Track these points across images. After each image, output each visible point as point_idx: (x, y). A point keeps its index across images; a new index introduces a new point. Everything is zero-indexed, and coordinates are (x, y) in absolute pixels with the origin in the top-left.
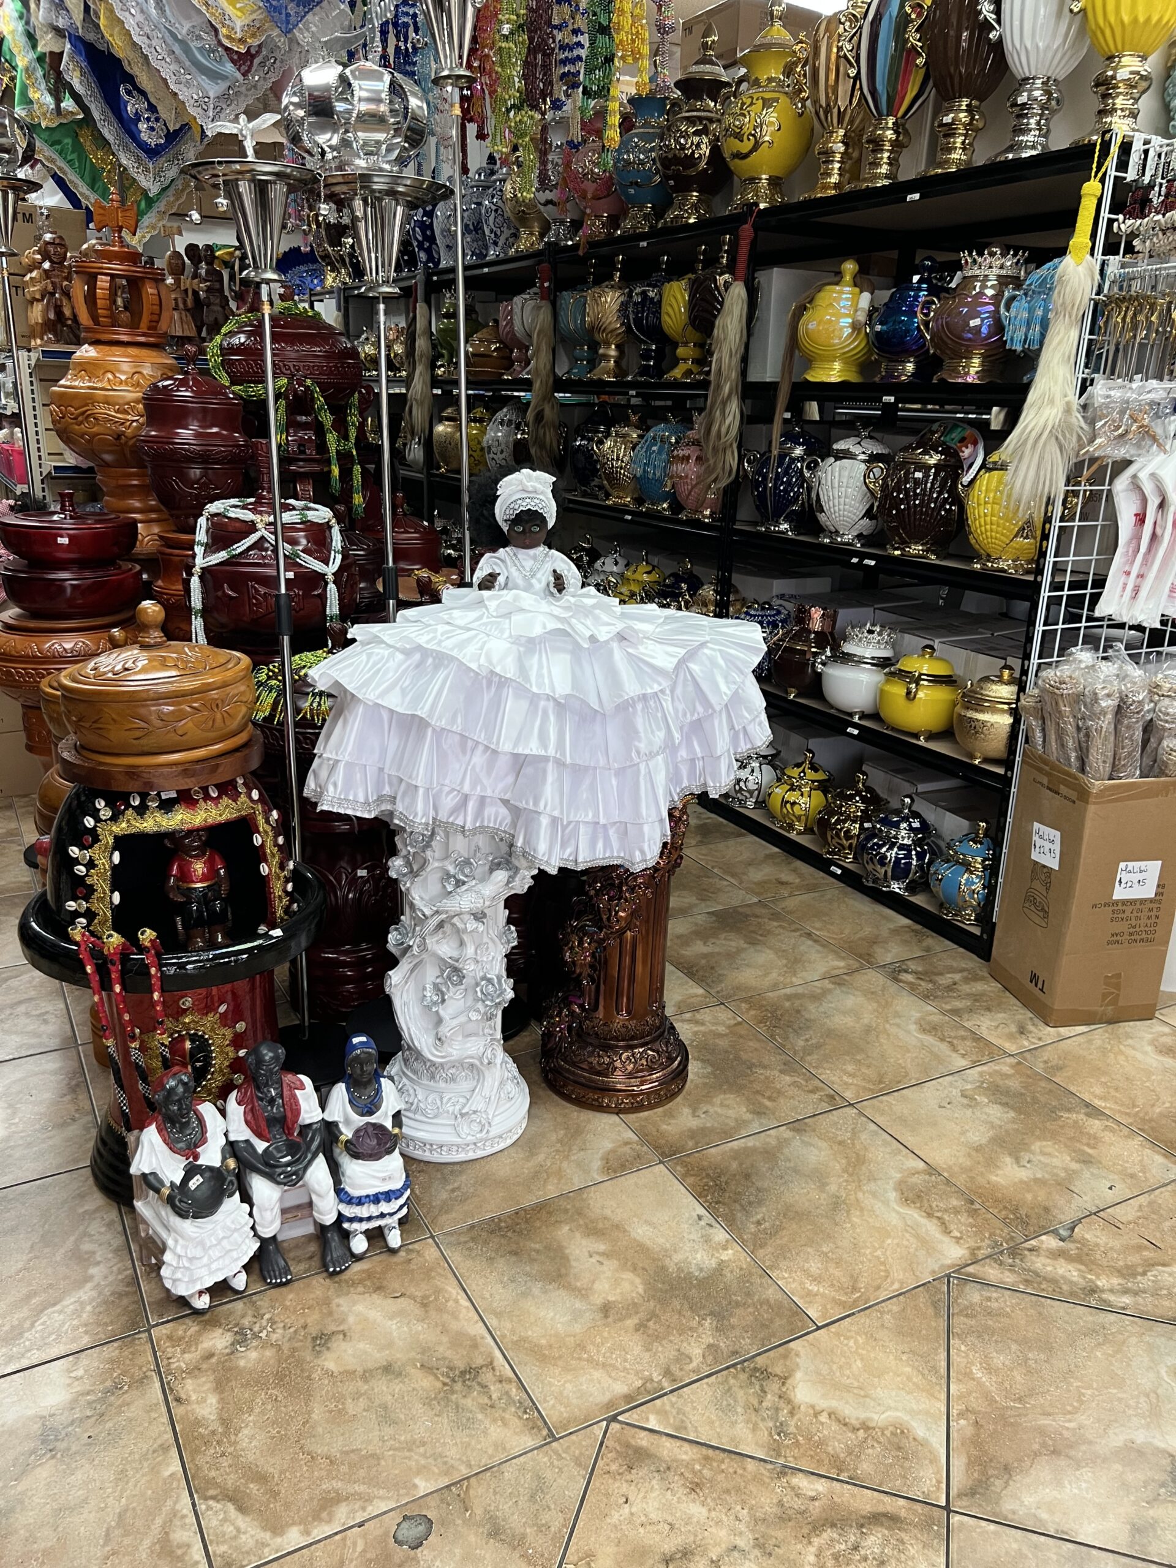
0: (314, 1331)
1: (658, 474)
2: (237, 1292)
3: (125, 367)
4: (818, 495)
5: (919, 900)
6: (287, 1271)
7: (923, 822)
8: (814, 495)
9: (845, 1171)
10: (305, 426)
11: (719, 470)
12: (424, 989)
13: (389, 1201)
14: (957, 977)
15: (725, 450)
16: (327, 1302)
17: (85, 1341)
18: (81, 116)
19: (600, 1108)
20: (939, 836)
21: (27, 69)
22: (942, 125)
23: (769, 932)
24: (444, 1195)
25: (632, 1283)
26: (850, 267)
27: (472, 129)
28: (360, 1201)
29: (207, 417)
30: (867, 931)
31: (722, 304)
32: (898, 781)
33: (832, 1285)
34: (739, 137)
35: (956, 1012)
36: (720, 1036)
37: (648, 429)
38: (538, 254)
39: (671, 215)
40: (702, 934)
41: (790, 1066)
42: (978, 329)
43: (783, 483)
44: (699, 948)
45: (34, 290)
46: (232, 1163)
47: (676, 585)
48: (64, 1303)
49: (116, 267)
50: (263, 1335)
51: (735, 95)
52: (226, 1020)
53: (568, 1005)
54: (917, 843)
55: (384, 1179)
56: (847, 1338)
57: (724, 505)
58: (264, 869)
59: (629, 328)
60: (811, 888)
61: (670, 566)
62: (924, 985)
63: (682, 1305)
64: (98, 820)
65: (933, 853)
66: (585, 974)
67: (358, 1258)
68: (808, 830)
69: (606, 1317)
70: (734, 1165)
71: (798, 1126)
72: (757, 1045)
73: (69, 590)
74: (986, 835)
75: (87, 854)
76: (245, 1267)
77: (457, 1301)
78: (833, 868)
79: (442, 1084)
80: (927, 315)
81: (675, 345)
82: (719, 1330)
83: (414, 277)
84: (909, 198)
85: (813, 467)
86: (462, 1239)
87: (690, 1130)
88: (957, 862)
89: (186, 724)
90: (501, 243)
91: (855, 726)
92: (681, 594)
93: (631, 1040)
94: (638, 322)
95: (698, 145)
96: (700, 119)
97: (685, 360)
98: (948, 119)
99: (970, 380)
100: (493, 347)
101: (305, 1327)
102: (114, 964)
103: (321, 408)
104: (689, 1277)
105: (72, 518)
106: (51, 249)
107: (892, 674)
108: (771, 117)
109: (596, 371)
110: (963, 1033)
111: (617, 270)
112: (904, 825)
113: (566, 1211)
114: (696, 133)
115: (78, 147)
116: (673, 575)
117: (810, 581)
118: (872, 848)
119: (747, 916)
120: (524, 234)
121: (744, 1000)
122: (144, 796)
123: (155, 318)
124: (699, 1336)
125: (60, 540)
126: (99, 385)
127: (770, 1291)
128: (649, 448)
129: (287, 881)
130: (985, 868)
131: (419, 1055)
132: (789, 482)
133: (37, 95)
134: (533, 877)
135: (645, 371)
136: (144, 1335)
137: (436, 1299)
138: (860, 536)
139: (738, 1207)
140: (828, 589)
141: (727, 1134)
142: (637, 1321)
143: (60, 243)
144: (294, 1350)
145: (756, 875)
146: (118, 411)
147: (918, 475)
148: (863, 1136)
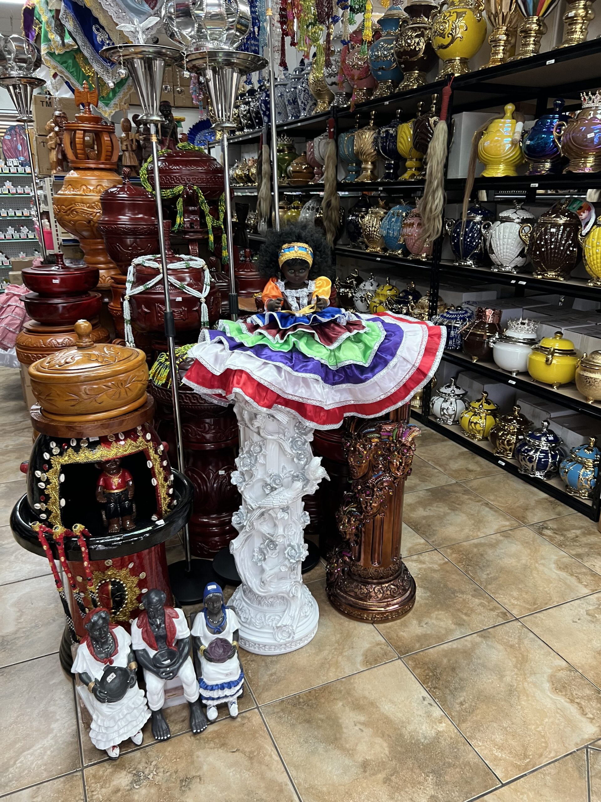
0: (181, 775)
1: (395, 234)
2: (137, 745)
3: (94, 182)
4: (490, 244)
5: (553, 482)
6: (168, 731)
7: (555, 437)
8: (488, 244)
9: (515, 667)
10: (193, 213)
11: (431, 231)
12: (254, 551)
13: (230, 688)
14: (578, 532)
15: (434, 219)
16: (190, 754)
17: (45, 776)
18: (76, 47)
19: (361, 620)
20: (564, 444)
21: (47, 22)
22: (568, 18)
23: (463, 502)
24: (266, 678)
25: (381, 746)
26: (510, 108)
27: (288, 39)
28: (212, 688)
29: (134, 208)
30: (522, 502)
31: (432, 134)
32: (538, 410)
33: (511, 753)
34: (442, 35)
35: (579, 556)
36: (435, 571)
37: (389, 209)
38: (328, 113)
39: (402, 85)
40: (423, 503)
41: (478, 592)
42: (592, 139)
43: (469, 237)
44: (421, 513)
45: (51, 143)
46: (134, 665)
47: (406, 297)
48: (35, 748)
49: (87, 126)
50: (150, 777)
51: (440, 12)
52: (134, 572)
53: (342, 557)
54: (552, 449)
55: (227, 675)
56: (522, 794)
57: (434, 251)
58: (154, 482)
59: (378, 151)
60: (487, 474)
61: (402, 286)
62: (559, 538)
63: (413, 763)
64: (52, 455)
65: (561, 455)
66: (352, 540)
67: (212, 722)
68: (485, 438)
69: (365, 771)
70: (445, 661)
71: (484, 633)
72: (458, 578)
73: (61, 309)
74: (595, 445)
75: (45, 476)
76: (143, 730)
77: (271, 756)
78: (500, 462)
79: (265, 608)
80: (558, 133)
81: (405, 160)
82: (438, 784)
83: (261, 131)
84: (548, 63)
85: (487, 227)
86: (276, 710)
87: (417, 636)
88: (577, 462)
89: (103, 397)
90: (308, 108)
91: (514, 379)
92: (409, 302)
93: (380, 579)
94: (384, 148)
95: (418, 44)
96: (419, 28)
97: (411, 168)
98: (571, 14)
99: (587, 171)
100: (304, 167)
101: (176, 772)
102: (60, 545)
103: (202, 203)
104: (417, 743)
105: (62, 268)
106: (59, 120)
107: (536, 349)
108: (462, 23)
109: (360, 177)
110: (584, 570)
111: (372, 119)
112: (543, 439)
113: (340, 692)
114: (416, 36)
115: (75, 65)
116: (404, 291)
117: (484, 293)
118: (524, 452)
119: (449, 492)
120: (320, 103)
121: (449, 547)
122: (79, 441)
123: (109, 154)
124: (425, 789)
125: (54, 281)
126: (78, 193)
127: (471, 756)
128: (390, 219)
129: (169, 487)
130: (594, 466)
131: (251, 591)
132: (473, 237)
133: (53, 37)
134: (318, 484)
135: (388, 176)
136: (79, 774)
137: (258, 754)
138: (516, 267)
139: (448, 692)
140: (495, 298)
141: (440, 639)
142: (385, 776)
143: (64, 117)
144: (168, 789)
145: (455, 465)
146: (88, 207)
147: (553, 230)
148: (526, 642)
